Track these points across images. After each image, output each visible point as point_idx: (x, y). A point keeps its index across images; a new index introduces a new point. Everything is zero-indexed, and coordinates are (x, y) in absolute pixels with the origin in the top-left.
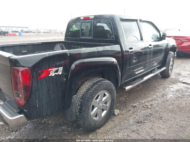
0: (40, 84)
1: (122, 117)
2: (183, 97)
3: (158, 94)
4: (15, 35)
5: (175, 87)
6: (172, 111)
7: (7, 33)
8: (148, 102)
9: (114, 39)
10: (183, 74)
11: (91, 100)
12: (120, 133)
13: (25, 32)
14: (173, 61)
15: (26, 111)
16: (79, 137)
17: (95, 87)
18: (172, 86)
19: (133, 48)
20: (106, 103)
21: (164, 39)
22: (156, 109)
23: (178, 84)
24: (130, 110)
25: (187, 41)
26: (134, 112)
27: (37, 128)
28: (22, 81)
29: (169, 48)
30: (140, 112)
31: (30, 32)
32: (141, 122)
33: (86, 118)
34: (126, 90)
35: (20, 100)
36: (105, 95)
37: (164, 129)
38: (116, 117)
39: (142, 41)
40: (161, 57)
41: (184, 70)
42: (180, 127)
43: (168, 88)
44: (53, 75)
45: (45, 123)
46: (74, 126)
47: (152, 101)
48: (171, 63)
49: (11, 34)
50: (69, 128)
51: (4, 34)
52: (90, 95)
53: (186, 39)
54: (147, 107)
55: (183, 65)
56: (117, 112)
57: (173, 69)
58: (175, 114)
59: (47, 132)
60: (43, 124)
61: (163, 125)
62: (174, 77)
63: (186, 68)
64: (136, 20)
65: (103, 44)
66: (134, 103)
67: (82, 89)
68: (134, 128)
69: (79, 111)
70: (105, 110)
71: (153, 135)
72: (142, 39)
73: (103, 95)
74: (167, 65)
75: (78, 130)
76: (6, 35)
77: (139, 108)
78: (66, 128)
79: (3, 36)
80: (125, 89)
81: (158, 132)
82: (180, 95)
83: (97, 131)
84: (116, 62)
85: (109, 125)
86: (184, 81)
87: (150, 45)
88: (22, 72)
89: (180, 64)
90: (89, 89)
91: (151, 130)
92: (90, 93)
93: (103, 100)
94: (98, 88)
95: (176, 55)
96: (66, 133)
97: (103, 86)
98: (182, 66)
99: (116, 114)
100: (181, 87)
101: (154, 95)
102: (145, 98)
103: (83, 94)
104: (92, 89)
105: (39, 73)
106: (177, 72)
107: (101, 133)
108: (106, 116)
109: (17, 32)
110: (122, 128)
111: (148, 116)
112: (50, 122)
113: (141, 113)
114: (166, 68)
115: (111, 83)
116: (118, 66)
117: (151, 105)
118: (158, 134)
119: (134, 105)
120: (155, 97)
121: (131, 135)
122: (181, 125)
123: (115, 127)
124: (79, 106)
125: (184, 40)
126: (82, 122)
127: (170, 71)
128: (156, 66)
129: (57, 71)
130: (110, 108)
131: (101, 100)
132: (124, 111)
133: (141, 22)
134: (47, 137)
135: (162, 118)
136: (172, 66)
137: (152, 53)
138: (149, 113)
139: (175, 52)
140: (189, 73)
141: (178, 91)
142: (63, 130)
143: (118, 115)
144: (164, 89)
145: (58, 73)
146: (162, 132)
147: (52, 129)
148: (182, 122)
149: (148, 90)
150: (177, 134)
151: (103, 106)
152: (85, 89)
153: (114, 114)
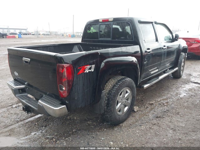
0: (78, 79)
1: (141, 113)
2: (196, 95)
3: (172, 93)
4: (14, 37)
5: (188, 87)
6: (188, 107)
7: (6, 35)
8: (163, 100)
9: (134, 40)
10: (193, 74)
11: (117, 95)
12: (142, 126)
13: (24, 34)
14: (184, 62)
15: (67, 102)
16: (105, 130)
17: (120, 84)
18: (185, 86)
19: (150, 48)
20: (127, 100)
21: (177, 40)
22: (172, 106)
23: (189, 84)
24: (147, 107)
25: (196, 42)
26: (152, 109)
27: (64, 123)
28: (67, 75)
29: (181, 49)
30: (157, 108)
31: (29, 34)
32: (160, 117)
33: (113, 111)
34: (145, 88)
35: (64, 92)
36: (127, 92)
37: (182, 122)
38: (135, 113)
39: (157, 42)
40: (173, 58)
41: (194, 71)
42: (196, 120)
43: (180, 88)
44: (88, 72)
45: (70, 119)
46: (98, 121)
47: (167, 99)
48: (183, 64)
49: (10, 36)
50: (94, 123)
51: (2, 36)
52: (116, 91)
53: (195, 41)
54: (163, 105)
55: (193, 66)
56: (136, 108)
57: (184, 69)
58: (190, 110)
59: (75, 127)
60: (69, 120)
61: (181, 119)
62: (185, 78)
63: (196, 69)
64: (152, 23)
65: (122, 45)
66: (150, 101)
67: (108, 86)
68: (155, 121)
69: (106, 106)
70: (127, 106)
71: (173, 127)
72: (157, 40)
73: (126, 92)
74: (179, 65)
75: (103, 124)
76: (5, 37)
77: (156, 105)
78: (91, 123)
79: (2, 39)
80: (143, 87)
81: (177, 125)
82: (193, 94)
83: (121, 125)
84: (136, 61)
85: (131, 120)
86: (195, 81)
87: (165, 46)
88: (67, 68)
89: (190, 66)
90: (114, 86)
91: (170, 124)
92: (116, 89)
93: (125, 97)
94: (122, 85)
95: (186, 56)
96: (93, 127)
97: (126, 83)
98: (191, 67)
99: (135, 110)
100: (193, 87)
101: (168, 93)
102: (160, 96)
103: (109, 90)
104: (117, 85)
105: (78, 69)
106: (188, 73)
107: (125, 127)
108: (127, 112)
109: (16, 34)
110: (143, 122)
111: (165, 112)
112: (75, 118)
113: (159, 110)
114: (178, 68)
115: (132, 81)
116: (138, 65)
117: (167, 103)
118: (178, 126)
119: (151, 102)
120: (169, 95)
121: (153, 127)
122: (198, 119)
123: (136, 122)
124: (106, 100)
125: (193, 41)
126: (109, 115)
127: (181, 72)
128: (168, 67)
129: (90, 69)
130: (131, 105)
131: (124, 97)
132: (142, 108)
133: (156, 25)
134: (76, 130)
135: (179, 113)
136: (184, 66)
137: (166, 54)
138: (165, 110)
139: (186, 54)
140: (199, 73)
141: (190, 90)
142: (89, 125)
143: (137, 111)
144: (177, 88)
145: (91, 71)
146: (181, 125)
147: (79, 124)
148: (197, 116)
149: (162, 90)
150: (194, 126)
151: (126, 102)
152: (111, 85)
153: (134, 111)
